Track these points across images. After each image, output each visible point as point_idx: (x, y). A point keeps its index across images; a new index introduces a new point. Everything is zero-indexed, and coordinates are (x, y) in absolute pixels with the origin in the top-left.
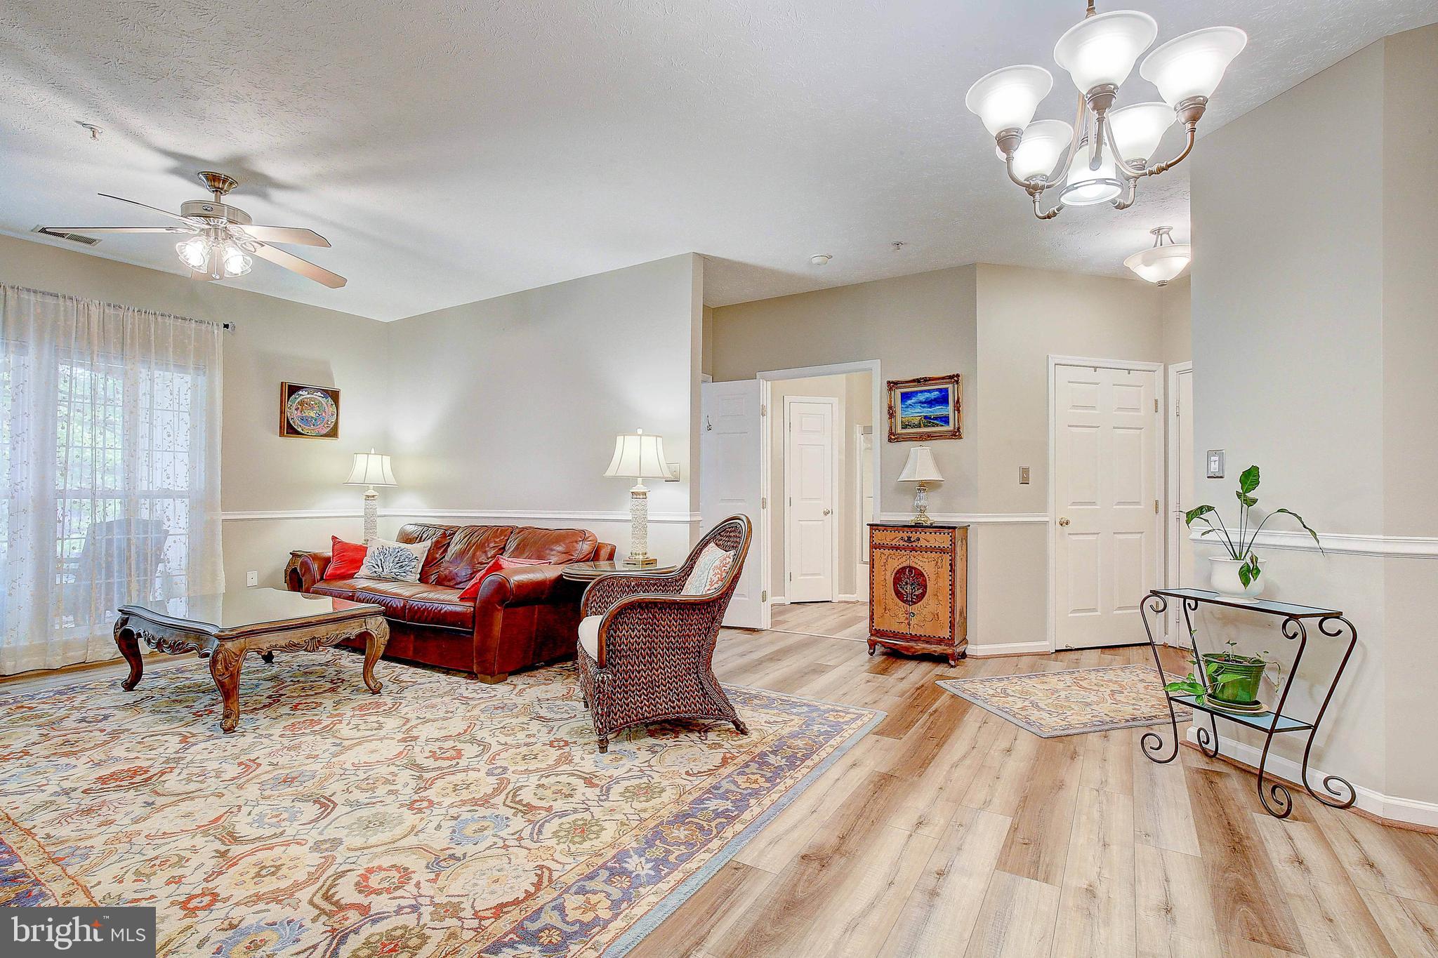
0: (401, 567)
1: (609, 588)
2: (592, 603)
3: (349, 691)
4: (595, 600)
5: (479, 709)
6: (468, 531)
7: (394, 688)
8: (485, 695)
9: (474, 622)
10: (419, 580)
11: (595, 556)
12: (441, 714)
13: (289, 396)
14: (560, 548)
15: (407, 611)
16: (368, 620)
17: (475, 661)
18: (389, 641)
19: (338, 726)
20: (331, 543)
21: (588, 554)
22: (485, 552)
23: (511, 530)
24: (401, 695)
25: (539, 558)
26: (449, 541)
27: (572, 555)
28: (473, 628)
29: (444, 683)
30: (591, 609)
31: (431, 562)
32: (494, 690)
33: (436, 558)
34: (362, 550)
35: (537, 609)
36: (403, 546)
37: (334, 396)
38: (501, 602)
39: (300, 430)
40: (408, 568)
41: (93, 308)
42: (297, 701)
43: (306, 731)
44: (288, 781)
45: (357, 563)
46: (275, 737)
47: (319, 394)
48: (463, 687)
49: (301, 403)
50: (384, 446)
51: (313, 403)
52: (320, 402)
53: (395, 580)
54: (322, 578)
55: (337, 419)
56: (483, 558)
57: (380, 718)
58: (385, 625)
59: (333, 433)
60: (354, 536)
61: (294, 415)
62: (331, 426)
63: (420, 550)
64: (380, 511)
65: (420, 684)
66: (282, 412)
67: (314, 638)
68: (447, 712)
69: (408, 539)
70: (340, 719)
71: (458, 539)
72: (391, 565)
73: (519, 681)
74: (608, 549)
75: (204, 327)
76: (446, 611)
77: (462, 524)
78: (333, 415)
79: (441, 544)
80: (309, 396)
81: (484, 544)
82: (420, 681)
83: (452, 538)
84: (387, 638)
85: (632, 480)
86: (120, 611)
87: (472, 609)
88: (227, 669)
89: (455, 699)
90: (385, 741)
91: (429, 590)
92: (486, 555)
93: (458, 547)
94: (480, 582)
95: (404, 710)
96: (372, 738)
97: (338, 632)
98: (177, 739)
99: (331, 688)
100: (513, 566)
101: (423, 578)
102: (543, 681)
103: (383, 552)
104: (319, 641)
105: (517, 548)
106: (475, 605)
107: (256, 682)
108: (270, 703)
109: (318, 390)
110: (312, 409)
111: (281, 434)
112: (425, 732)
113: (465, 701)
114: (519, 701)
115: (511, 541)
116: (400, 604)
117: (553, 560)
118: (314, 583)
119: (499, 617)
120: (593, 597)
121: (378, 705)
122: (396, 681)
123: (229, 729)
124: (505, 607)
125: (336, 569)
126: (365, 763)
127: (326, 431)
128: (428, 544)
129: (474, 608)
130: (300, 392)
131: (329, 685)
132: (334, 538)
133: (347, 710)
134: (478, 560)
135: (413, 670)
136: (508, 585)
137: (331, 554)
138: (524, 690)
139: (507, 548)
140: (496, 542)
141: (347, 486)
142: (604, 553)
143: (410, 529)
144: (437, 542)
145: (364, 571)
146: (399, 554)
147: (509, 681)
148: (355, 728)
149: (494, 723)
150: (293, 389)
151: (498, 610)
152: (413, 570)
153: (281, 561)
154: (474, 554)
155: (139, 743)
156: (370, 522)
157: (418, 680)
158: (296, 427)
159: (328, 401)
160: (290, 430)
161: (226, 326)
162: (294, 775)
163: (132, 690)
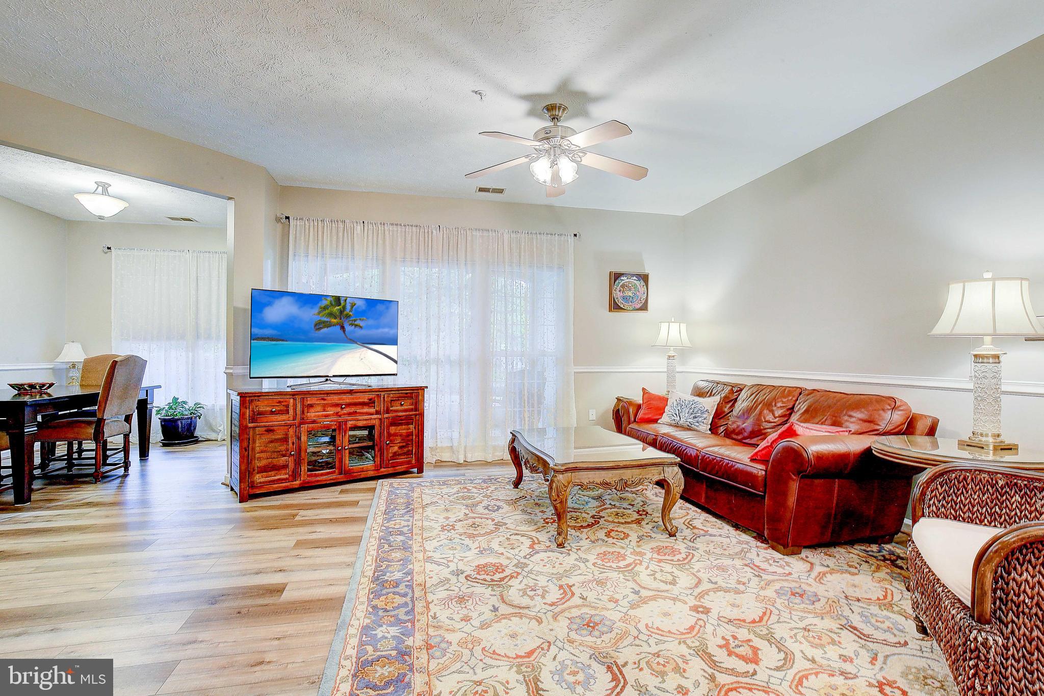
0: (695, 417)
1: (959, 482)
2: (930, 500)
3: (650, 526)
4: (936, 495)
5: (774, 588)
6: (754, 389)
7: (687, 533)
8: (780, 570)
9: (765, 485)
10: (710, 430)
11: (909, 428)
12: (732, 584)
13: (615, 281)
14: (858, 415)
15: (700, 461)
16: (666, 469)
17: (766, 527)
18: (683, 490)
19: (638, 568)
20: (642, 393)
21: (899, 426)
22: (772, 412)
23: (801, 391)
24: (694, 545)
25: (836, 423)
26: (736, 397)
27: (878, 425)
28: (765, 493)
29: (734, 541)
30: (929, 507)
31: (719, 415)
32: (788, 564)
33: (724, 412)
34: (665, 400)
35: (837, 484)
36: (697, 399)
37: (645, 278)
38: (798, 473)
39: (622, 306)
40: (700, 419)
42: (610, 527)
43: (614, 565)
44: (591, 625)
45: (661, 411)
46: (589, 564)
47: (634, 278)
48: (754, 550)
49: (623, 286)
50: (682, 314)
51: (630, 285)
52: (635, 284)
53: (689, 429)
54: (635, 421)
55: (647, 297)
56: (770, 417)
57: (674, 570)
58: (680, 475)
59: (644, 308)
60: (658, 389)
61: (618, 294)
62: (643, 302)
63: (710, 404)
64: (679, 368)
65: (711, 535)
66: (611, 293)
67: (622, 479)
68: (739, 582)
69: (700, 393)
70: (641, 559)
71: (745, 396)
72: (687, 415)
73: (816, 557)
74: (929, 422)
75: (562, 238)
76: (736, 469)
77: (749, 382)
78: (644, 293)
79: (730, 400)
80: (628, 280)
81: (772, 402)
82: (711, 531)
83: (739, 394)
84: (682, 487)
85: (977, 339)
86: (511, 433)
87: (764, 473)
88: (558, 496)
89: (746, 565)
90: (678, 603)
91: (718, 443)
92: (774, 415)
93: (745, 404)
94: (771, 446)
95: (697, 566)
96: (666, 594)
97: (641, 477)
98: (528, 542)
99: (637, 519)
100: (808, 433)
101: (714, 429)
102: (846, 567)
103: (680, 403)
104: (625, 483)
105: (806, 411)
106: (767, 468)
107: (586, 499)
108: (592, 523)
109: (633, 275)
110: (630, 290)
111: (610, 310)
112: (719, 604)
113: (758, 571)
114: (820, 590)
115: (799, 403)
116: (694, 453)
117: (853, 427)
118: (629, 423)
119: (794, 487)
120: (932, 491)
121: (674, 551)
122: (690, 525)
123: (560, 545)
124: (802, 477)
125: (645, 414)
126: (658, 629)
127: (639, 306)
128: (717, 399)
129: (766, 471)
130: (622, 278)
131: (636, 516)
132: (644, 389)
133: (646, 547)
134: (764, 418)
135: (705, 515)
136: (805, 455)
137: (641, 402)
138: (824, 574)
139: (796, 409)
140: (783, 402)
141: (653, 348)
142: (921, 426)
143: (702, 384)
144: (725, 397)
145: (665, 418)
146: (693, 406)
147: (803, 555)
148: (652, 575)
149: (793, 617)
150: (616, 276)
151: (794, 480)
152: (705, 421)
153: (610, 404)
154: (761, 413)
155: (508, 539)
156: (671, 376)
157: (709, 529)
158: (619, 304)
160: (615, 306)
161: (575, 235)
162: (597, 619)
163: (517, 488)
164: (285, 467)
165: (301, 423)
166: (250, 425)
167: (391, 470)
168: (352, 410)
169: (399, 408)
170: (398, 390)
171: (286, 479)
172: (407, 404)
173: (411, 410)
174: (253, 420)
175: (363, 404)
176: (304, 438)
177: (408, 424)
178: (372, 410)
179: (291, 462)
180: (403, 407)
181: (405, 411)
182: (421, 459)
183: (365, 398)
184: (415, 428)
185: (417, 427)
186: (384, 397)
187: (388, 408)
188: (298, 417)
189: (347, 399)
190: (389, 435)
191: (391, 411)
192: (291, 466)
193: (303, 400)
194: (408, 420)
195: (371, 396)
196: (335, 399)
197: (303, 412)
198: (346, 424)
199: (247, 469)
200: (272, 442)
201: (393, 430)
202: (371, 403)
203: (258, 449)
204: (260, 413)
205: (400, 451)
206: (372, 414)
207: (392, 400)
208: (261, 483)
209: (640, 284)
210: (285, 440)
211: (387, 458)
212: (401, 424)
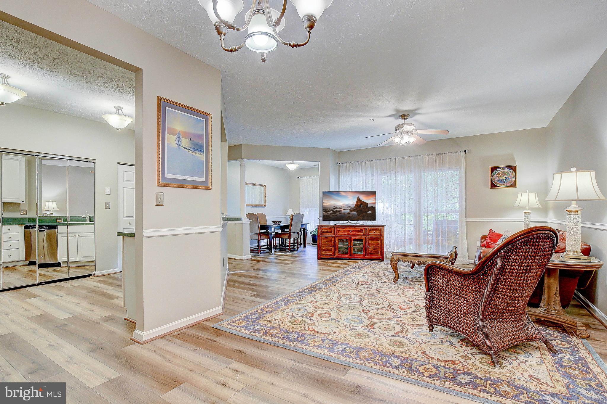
13: (492, 172)
20: (489, 232)
37: (513, 169)
39: (498, 185)
41: (426, 157)
47: (506, 169)
49: (499, 174)
51: (503, 173)
52: (507, 172)
55: (515, 179)
59: (514, 185)
61: (496, 179)
62: (513, 182)
66: (490, 180)
75: (457, 153)
78: (514, 177)
80: (501, 171)
88: (392, 264)
104: (420, 263)
109: (504, 167)
110: (504, 176)
111: (490, 188)
123: (394, 282)
127: (510, 184)
130: (497, 170)
132: (491, 230)
141: (516, 208)
150: (493, 169)
156: (525, 224)
158: (496, 185)
159: (511, 171)
160: (493, 186)
161: (465, 151)
163: (413, 269)
164: (331, 250)
165: (336, 236)
166: (320, 235)
167: (369, 257)
168: (354, 233)
169: (373, 234)
170: (373, 227)
171: (332, 254)
172: (377, 232)
173: (379, 235)
174: (321, 234)
175: (358, 231)
176: (337, 241)
177: (377, 240)
178: (362, 234)
179: (333, 249)
180: (375, 234)
181: (376, 235)
182: (383, 255)
183: (359, 229)
184: (380, 242)
185: (381, 242)
186: (367, 229)
187: (368, 234)
188: (335, 234)
189: (352, 229)
190: (369, 244)
191: (370, 234)
192: (333, 250)
193: (337, 228)
194: (377, 239)
195: (362, 228)
196: (348, 229)
197: (337, 233)
198: (352, 238)
199: (320, 249)
200: (327, 241)
201: (370, 242)
202: (361, 231)
203: (323, 243)
204: (323, 232)
205: (374, 251)
206: (362, 235)
207: (370, 230)
208: (323, 254)
209: (510, 172)
210: (331, 241)
211: (368, 253)
212: (374, 240)
